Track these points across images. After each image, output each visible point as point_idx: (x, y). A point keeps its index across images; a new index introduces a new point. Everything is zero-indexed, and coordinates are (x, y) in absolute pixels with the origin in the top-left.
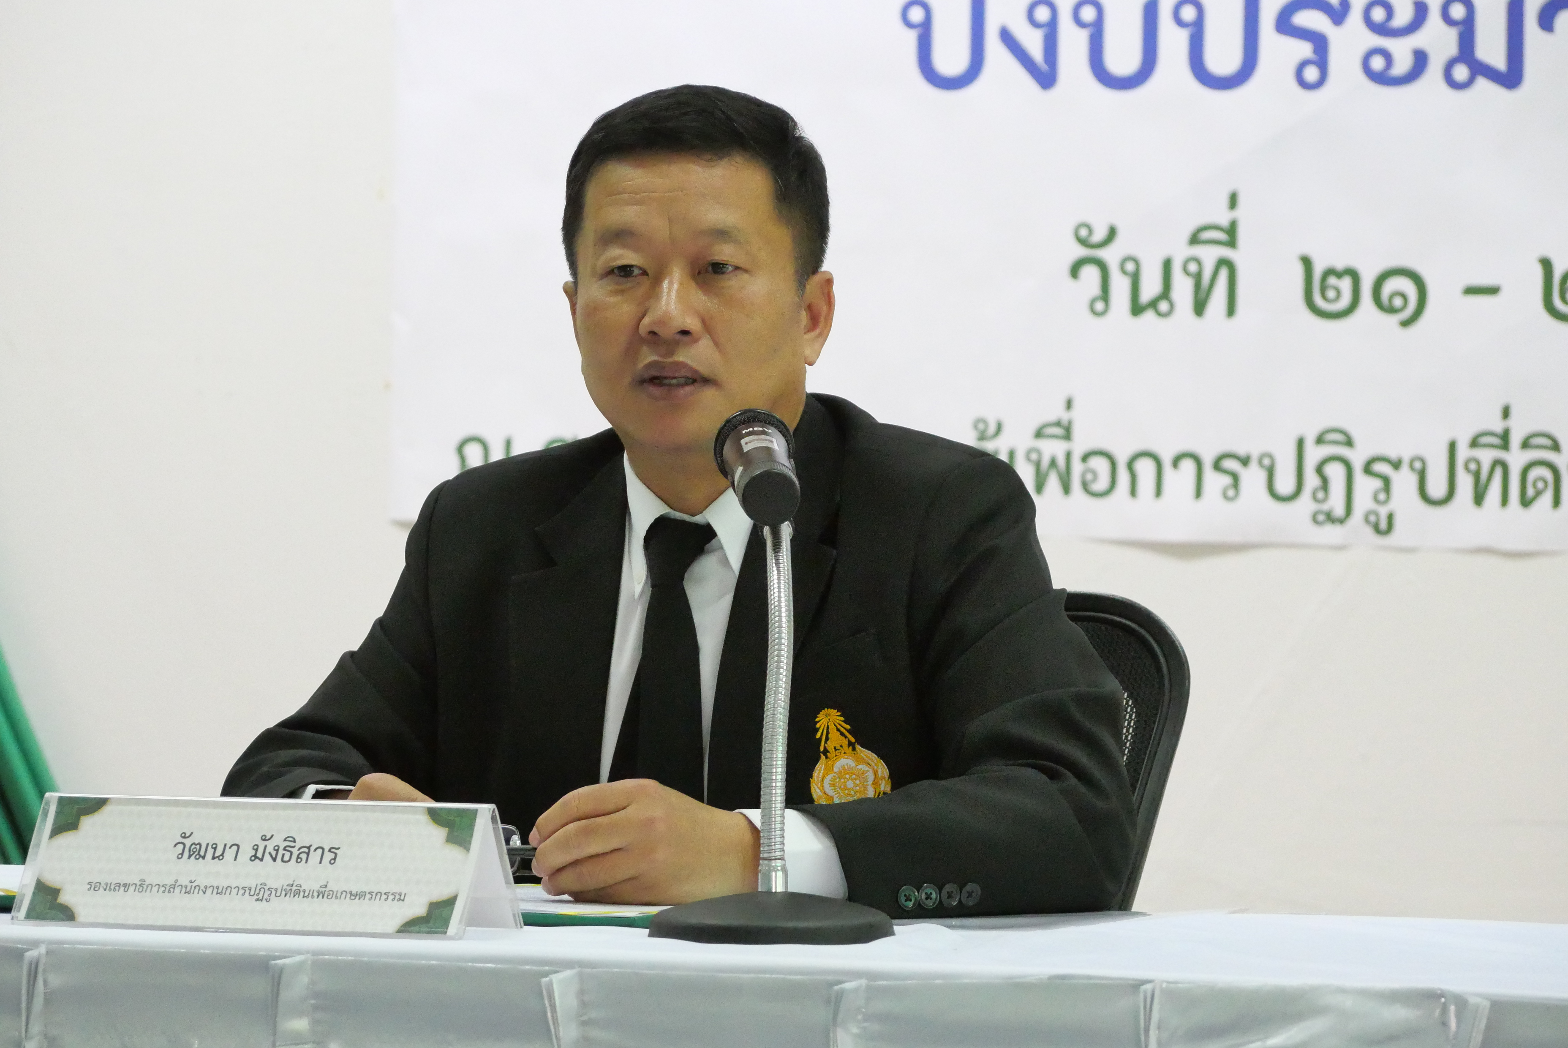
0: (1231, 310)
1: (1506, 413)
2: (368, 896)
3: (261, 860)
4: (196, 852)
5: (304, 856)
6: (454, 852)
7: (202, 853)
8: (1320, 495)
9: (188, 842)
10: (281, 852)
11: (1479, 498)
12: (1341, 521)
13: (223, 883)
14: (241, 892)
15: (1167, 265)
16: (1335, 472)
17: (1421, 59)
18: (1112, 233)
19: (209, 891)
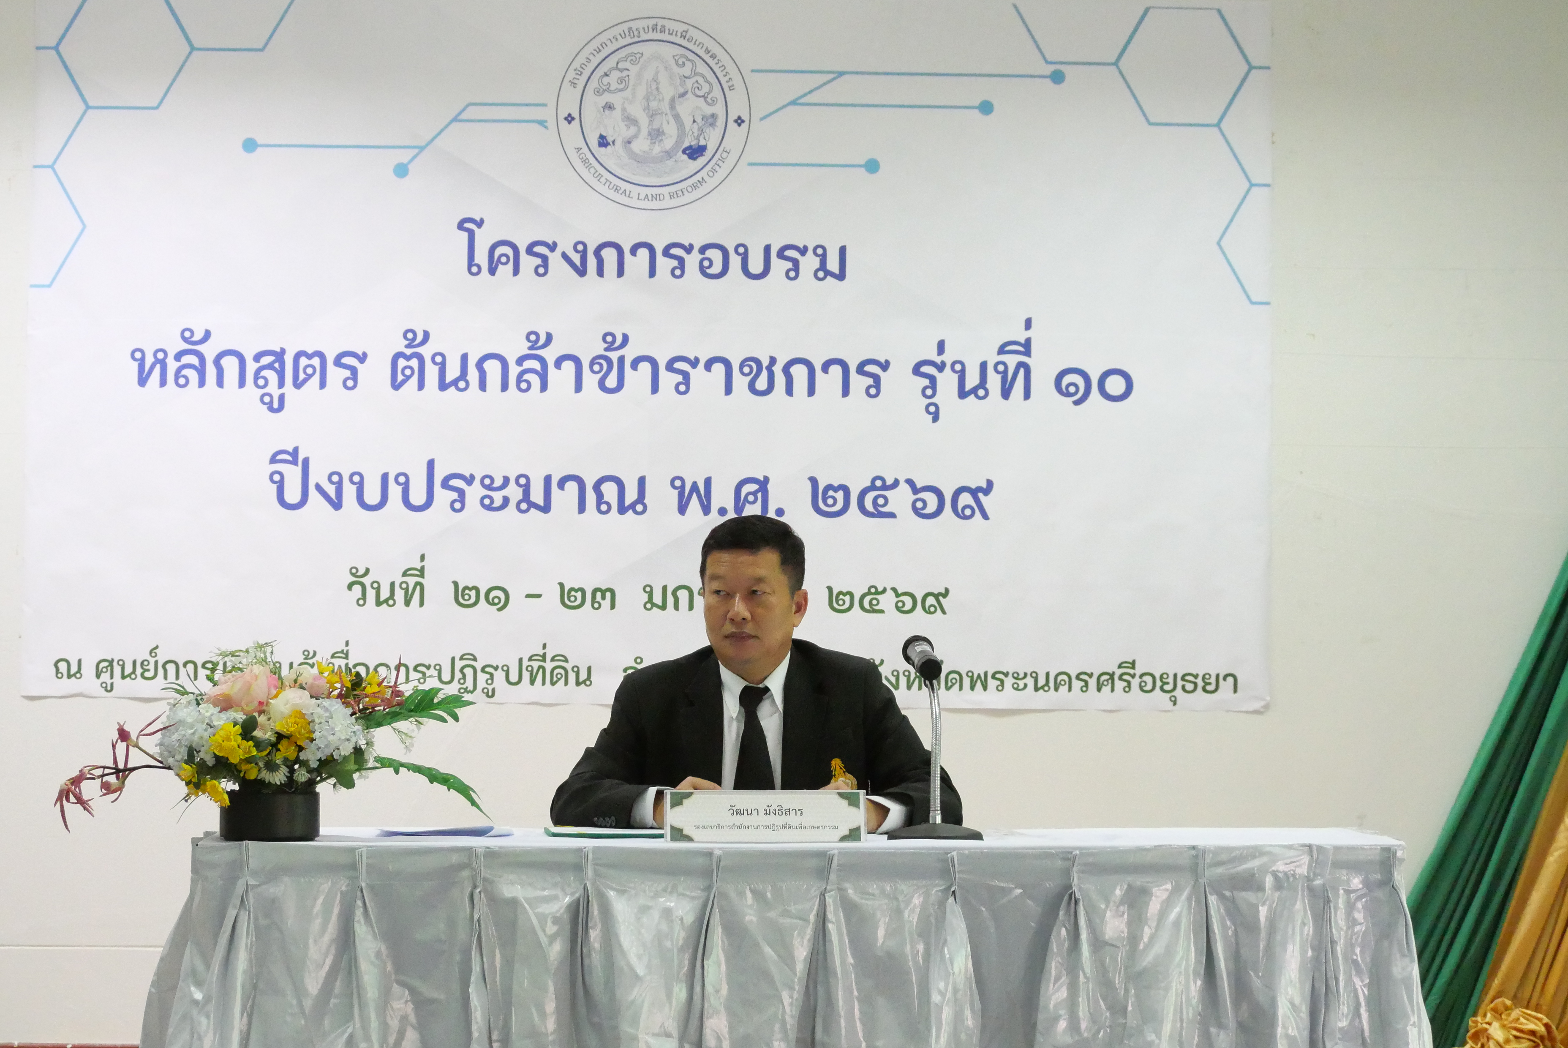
0: (422, 604)
1: (544, 646)
2: (821, 828)
3: (770, 814)
4: (739, 812)
5: (788, 813)
6: (853, 809)
7: (742, 813)
8: (462, 681)
9: (735, 809)
10: (777, 812)
11: (532, 682)
12: (472, 692)
13: (756, 824)
14: (765, 827)
15: (392, 585)
16: (469, 672)
17: (506, 501)
18: (367, 571)
19: (750, 828)
